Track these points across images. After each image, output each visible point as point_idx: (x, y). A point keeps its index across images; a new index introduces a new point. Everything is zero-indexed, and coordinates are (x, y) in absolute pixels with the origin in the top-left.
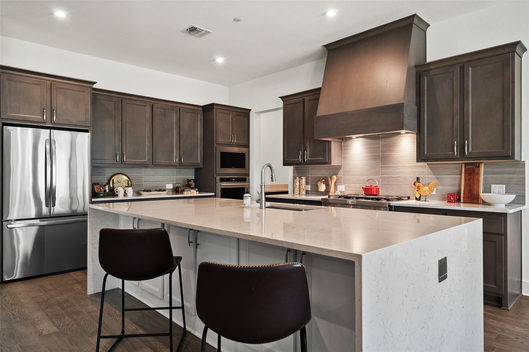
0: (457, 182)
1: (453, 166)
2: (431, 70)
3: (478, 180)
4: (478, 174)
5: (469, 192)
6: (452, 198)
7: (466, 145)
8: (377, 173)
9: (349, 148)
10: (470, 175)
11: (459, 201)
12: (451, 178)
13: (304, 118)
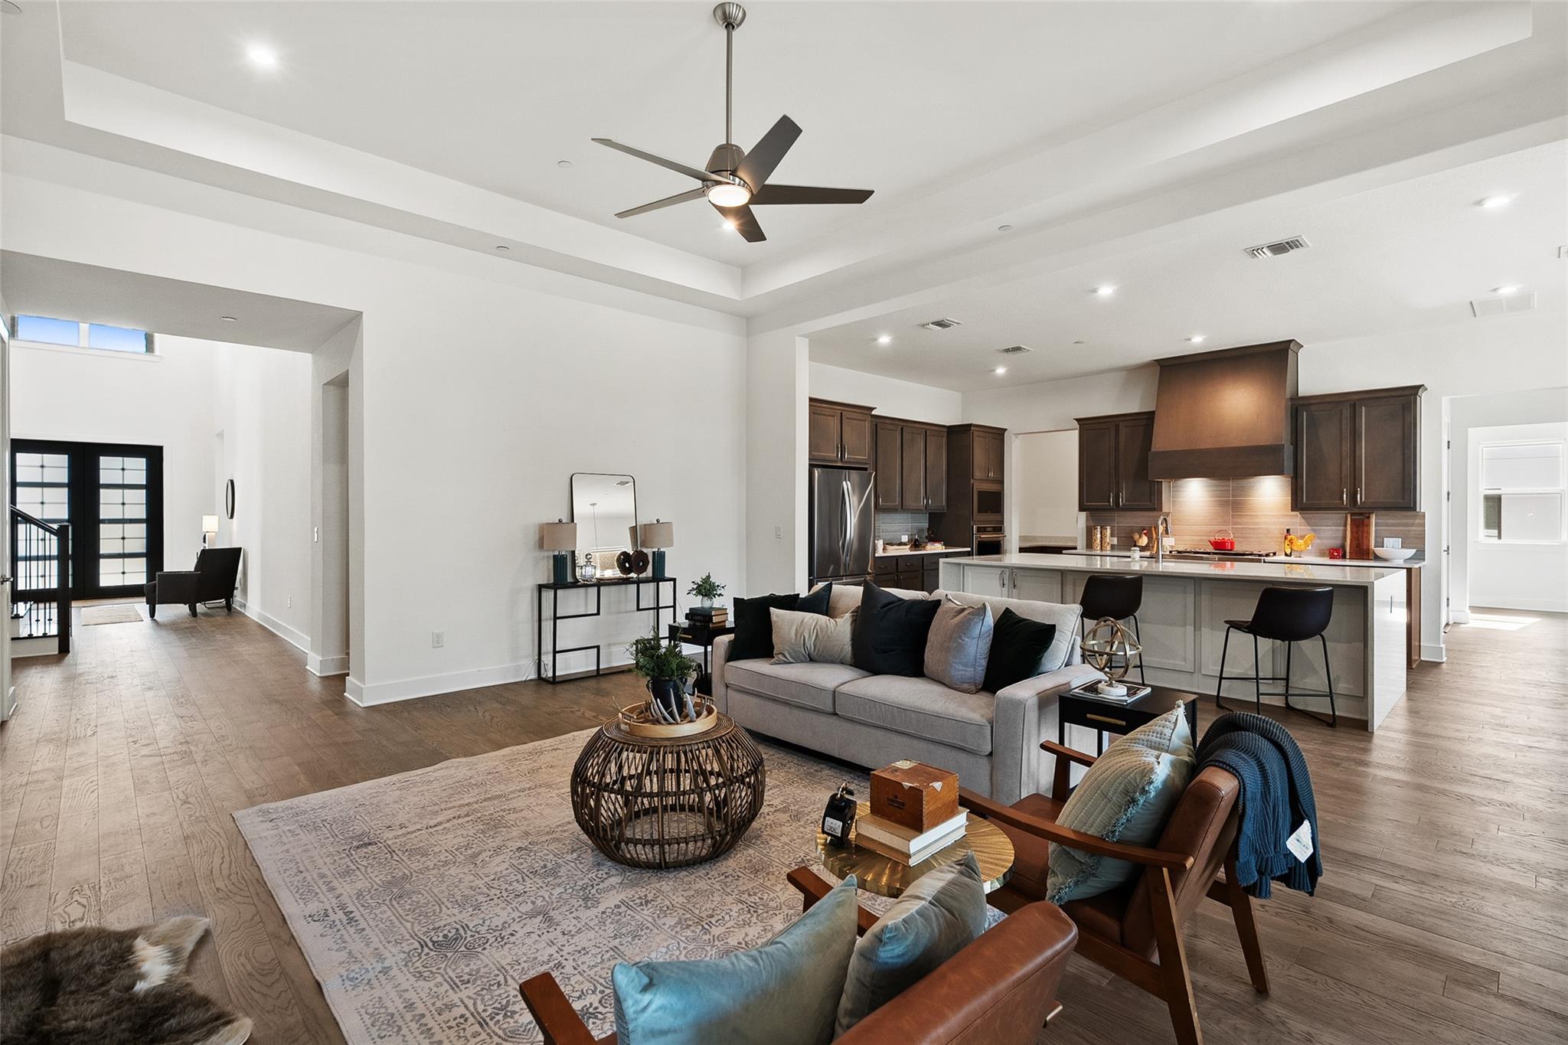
0: (1340, 534)
1: (1336, 517)
2: (1311, 404)
3: (1368, 533)
4: (1368, 525)
5: (1357, 547)
6: (1336, 554)
7: (1359, 492)
8: (1226, 523)
9: (1181, 489)
10: (1358, 526)
11: (1344, 557)
12: (1331, 530)
13: (1117, 450)
